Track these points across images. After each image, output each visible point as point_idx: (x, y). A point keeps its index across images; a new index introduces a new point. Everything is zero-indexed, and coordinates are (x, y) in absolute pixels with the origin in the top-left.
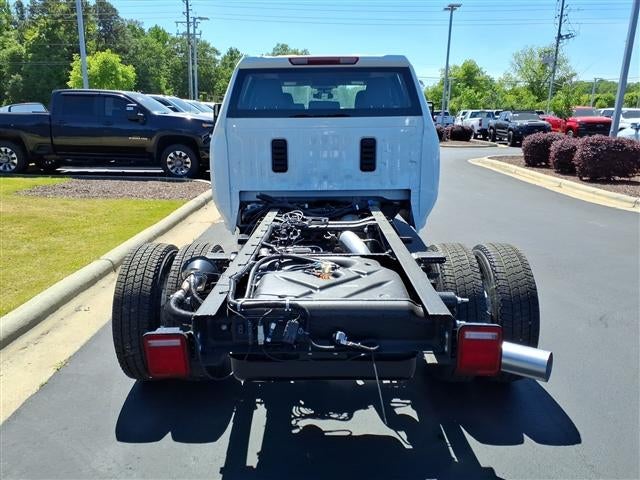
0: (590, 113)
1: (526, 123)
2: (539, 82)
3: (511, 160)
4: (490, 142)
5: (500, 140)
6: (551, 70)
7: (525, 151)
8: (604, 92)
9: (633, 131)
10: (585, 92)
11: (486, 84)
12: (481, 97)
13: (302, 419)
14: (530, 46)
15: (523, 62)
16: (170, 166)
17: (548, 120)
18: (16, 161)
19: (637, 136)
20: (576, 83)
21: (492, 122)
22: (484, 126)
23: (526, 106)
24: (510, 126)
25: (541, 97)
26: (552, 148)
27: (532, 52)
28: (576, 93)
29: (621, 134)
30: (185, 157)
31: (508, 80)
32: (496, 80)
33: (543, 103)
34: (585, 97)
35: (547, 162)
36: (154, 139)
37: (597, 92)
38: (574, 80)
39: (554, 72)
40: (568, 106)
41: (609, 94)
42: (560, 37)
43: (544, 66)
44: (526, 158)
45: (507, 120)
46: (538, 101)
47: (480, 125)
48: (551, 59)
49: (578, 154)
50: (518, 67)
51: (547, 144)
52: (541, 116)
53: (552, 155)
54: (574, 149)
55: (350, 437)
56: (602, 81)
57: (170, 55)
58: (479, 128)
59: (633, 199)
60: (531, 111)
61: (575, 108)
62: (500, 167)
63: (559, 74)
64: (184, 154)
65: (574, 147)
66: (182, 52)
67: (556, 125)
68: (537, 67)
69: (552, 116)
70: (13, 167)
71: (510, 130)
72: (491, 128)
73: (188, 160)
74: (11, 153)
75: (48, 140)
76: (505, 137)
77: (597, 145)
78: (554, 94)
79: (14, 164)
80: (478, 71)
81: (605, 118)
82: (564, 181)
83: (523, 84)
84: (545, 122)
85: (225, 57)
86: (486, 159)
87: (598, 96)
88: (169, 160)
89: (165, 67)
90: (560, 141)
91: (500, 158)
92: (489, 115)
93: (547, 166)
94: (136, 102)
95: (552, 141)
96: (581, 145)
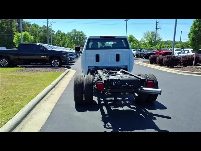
0: (166, 50)
1: (149, 52)
2: (151, 41)
3: (146, 62)
4: (139, 58)
5: (142, 57)
6: (155, 37)
7: (150, 60)
8: (170, 44)
9: (178, 54)
10: (165, 44)
11: (136, 41)
12: (135, 45)
13: (113, 108)
14: (148, 31)
15: (146, 35)
16: (53, 64)
17: (155, 52)
18: (7, 63)
19: (179, 55)
20: (162, 41)
21: (139, 52)
22: (137, 54)
23: (148, 48)
24: (145, 53)
25: (152, 45)
26: (157, 59)
27: (149, 33)
28: (162, 44)
29: (174, 55)
30: (57, 62)
31: (142, 40)
32: (139, 40)
33: (153, 47)
34: (165, 46)
35: (156, 63)
36: (48, 57)
37: (168, 44)
38: (161, 40)
39: (156, 38)
40: (160, 48)
41: (171, 45)
42: (157, 28)
43: (153, 36)
44: (150, 62)
45: (144, 52)
46: (152, 46)
47: (136, 53)
48: (155, 35)
49: (164, 60)
50: (145, 37)
51: (156, 58)
52: (153, 51)
53: (157, 60)
54: (163, 59)
55: (123, 110)
56: (169, 41)
57: (39, 32)
58: (136, 54)
59: (178, 71)
60: (150, 49)
61: (162, 48)
62: (143, 64)
63: (157, 39)
64: (57, 61)
65: (163, 58)
66: (43, 31)
67: (157, 53)
68: (150, 37)
69: (156, 50)
70: (6, 65)
71: (145, 54)
72: (139, 54)
73: (58, 62)
74: (6, 61)
75: (17, 57)
76: (143, 57)
77: (169, 58)
78: (156, 44)
79: (6, 64)
80: (134, 38)
81: (170, 51)
82: (161, 67)
83: (147, 41)
84: (154, 52)
85: (57, 33)
86: (139, 62)
87: (168, 45)
88: (52, 62)
89: (38, 36)
90: (159, 57)
91: (143, 62)
92: (138, 50)
93: (156, 64)
94: (43, 46)
95: (157, 57)
96: (164, 58)
